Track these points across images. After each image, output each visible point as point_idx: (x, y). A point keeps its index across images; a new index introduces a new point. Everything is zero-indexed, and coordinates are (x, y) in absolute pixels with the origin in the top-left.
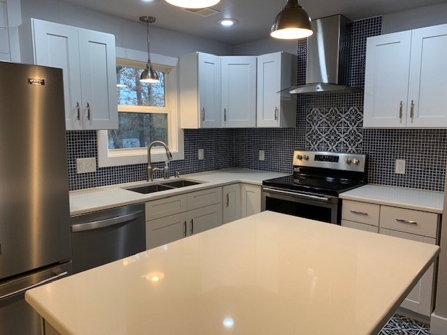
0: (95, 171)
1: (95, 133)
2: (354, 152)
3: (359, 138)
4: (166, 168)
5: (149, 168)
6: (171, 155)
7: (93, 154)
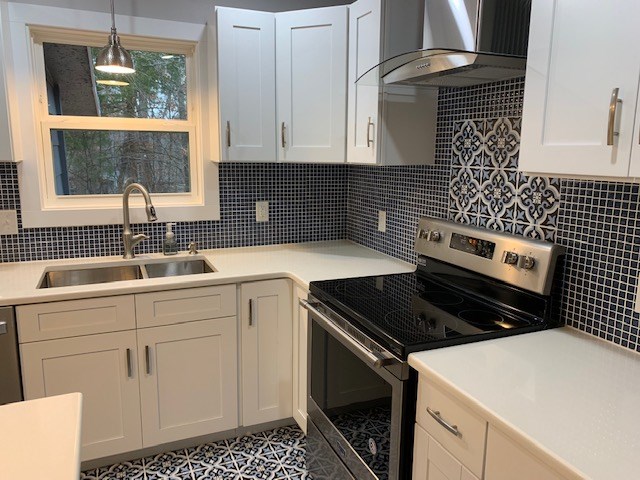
2: (538, 235)
3: (551, 200)
4: (169, 234)
5: (127, 233)
6: (152, 212)
7: (11, 203)
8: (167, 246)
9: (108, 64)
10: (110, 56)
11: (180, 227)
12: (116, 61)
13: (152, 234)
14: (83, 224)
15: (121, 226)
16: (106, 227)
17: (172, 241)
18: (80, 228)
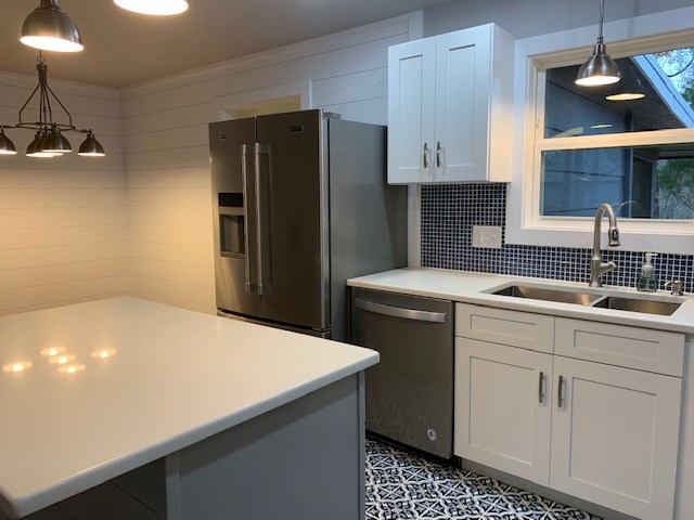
0: (500, 248)
1: (505, 188)
4: (647, 267)
5: (596, 258)
6: (614, 235)
7: (499, 220)
8: (644, 281)
9: (587, 76)
10: (590, 67)
11: (661, 259)
12: (597, 71)
13: (624, 265)
14: (556, 245)
15: (589, 251)
16: (579, 250)
17: (648, 276)
18: (554, 249)
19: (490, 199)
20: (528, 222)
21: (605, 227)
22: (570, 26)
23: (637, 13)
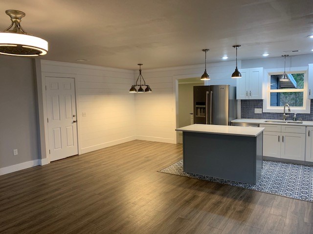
0: (262, 113)
1: (262, 100)
4: (295, 116)
5: (284, 115)
6: (289, 110)
7: (261, 107)
9: (282, 79)
11: (298, 114)
12: (284, 78)
13: (290, 116)
17: (295, 118)
19: (259, 103)
20: (268, 108)
21: (287, 108)
22: (277, 68)
23: (291, 67)
